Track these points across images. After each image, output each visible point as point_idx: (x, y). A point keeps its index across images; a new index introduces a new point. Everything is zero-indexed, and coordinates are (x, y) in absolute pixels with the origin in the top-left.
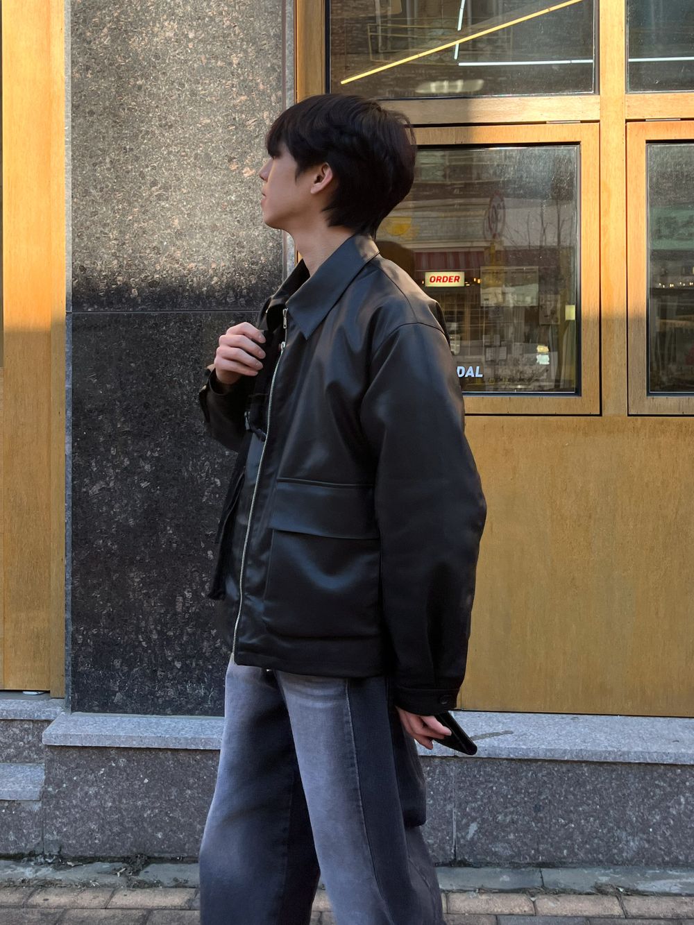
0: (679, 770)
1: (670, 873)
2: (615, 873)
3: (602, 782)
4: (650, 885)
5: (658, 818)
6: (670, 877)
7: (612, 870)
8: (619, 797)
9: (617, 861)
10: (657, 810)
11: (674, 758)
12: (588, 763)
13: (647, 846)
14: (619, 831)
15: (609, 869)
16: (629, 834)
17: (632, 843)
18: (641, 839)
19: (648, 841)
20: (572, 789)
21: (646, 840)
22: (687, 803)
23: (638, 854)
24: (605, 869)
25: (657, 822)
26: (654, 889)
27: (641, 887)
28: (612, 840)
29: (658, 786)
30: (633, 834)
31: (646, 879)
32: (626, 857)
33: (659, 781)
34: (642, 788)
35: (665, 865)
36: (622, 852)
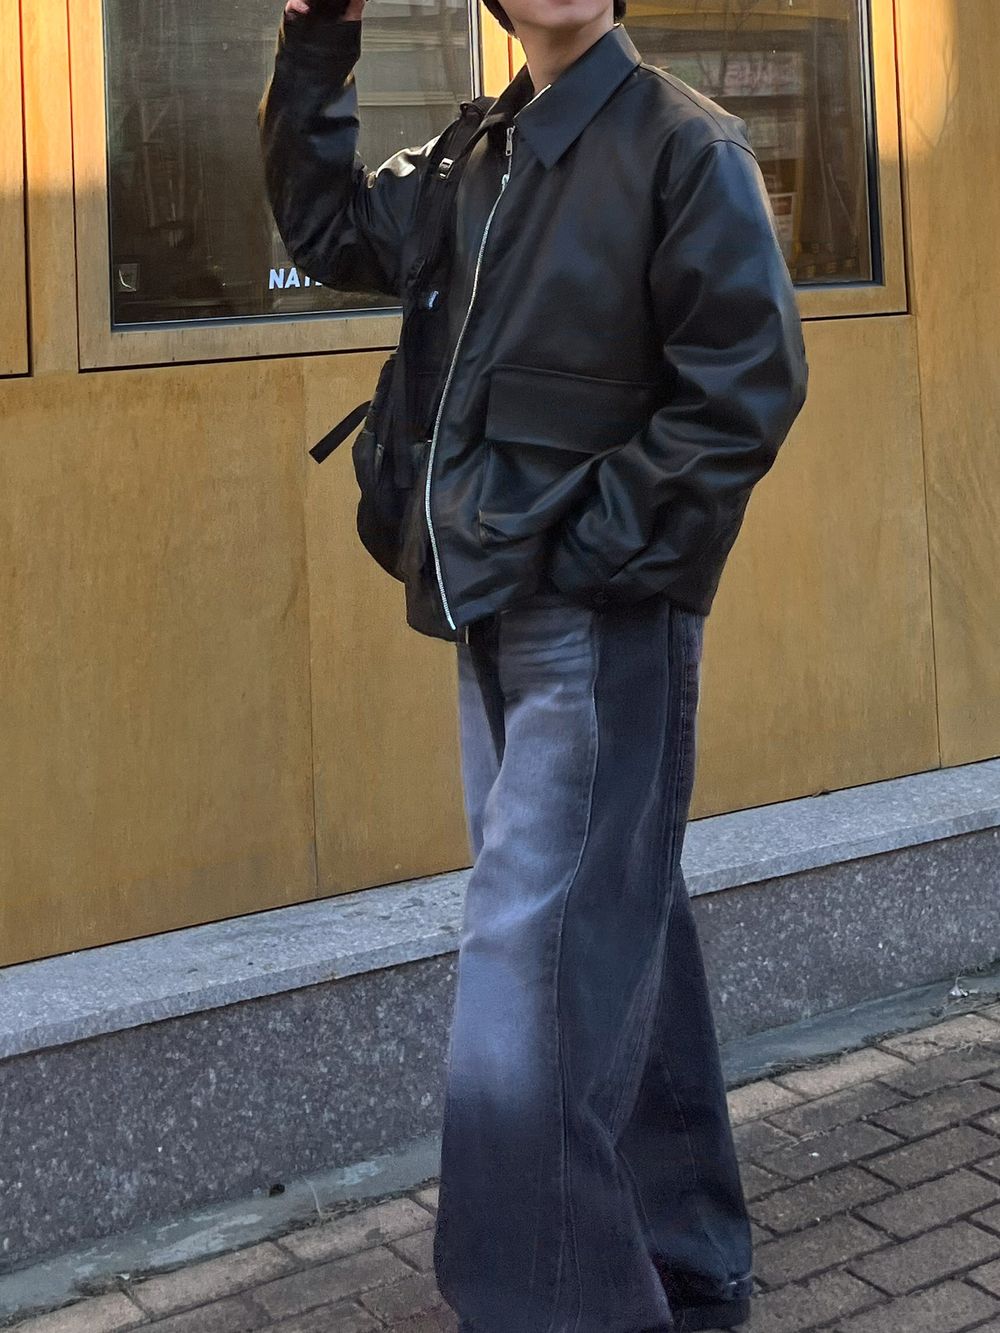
0: (206, 1022)
1: (198, 1220)
2: (101, 1252)
3: (72, 1084)
4: (173, 1251)
5: (171, 1122)
6: (200, 1227)
7: (94, 1250)
8: (104, 1102)
9: (102, 1230)
10: (170, 1108)
11: (197, 1001)
12: (45, 1051)
13: (153, 1182)
14: (104, 1169)
15: (89, 1248)
16: (122, 1171)
17: (127, 1186)
18: (143, 1172)
19: (155, 1172)
20: (17, 1113)
21: (151, 1172)
22: (220, 1079)
23: (138, 1203)
24: (81, 1251)
25: (170, 1131)
26: (181, 1257)
27: (157, 1261)
28: (92, 1191)
29: (170, 1062)
30: (129, 1168)
31: (160, 1245)
32: (118, 1215)
33: (173, 1052)
34: (145, 1073)
35: (186, 1209)
36: (111, 1209)
